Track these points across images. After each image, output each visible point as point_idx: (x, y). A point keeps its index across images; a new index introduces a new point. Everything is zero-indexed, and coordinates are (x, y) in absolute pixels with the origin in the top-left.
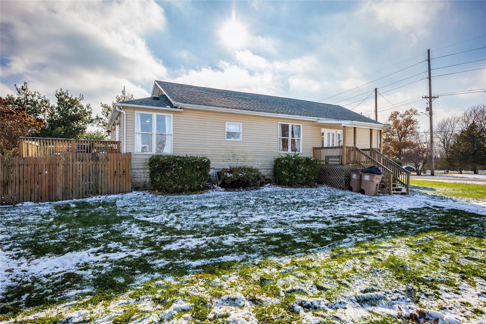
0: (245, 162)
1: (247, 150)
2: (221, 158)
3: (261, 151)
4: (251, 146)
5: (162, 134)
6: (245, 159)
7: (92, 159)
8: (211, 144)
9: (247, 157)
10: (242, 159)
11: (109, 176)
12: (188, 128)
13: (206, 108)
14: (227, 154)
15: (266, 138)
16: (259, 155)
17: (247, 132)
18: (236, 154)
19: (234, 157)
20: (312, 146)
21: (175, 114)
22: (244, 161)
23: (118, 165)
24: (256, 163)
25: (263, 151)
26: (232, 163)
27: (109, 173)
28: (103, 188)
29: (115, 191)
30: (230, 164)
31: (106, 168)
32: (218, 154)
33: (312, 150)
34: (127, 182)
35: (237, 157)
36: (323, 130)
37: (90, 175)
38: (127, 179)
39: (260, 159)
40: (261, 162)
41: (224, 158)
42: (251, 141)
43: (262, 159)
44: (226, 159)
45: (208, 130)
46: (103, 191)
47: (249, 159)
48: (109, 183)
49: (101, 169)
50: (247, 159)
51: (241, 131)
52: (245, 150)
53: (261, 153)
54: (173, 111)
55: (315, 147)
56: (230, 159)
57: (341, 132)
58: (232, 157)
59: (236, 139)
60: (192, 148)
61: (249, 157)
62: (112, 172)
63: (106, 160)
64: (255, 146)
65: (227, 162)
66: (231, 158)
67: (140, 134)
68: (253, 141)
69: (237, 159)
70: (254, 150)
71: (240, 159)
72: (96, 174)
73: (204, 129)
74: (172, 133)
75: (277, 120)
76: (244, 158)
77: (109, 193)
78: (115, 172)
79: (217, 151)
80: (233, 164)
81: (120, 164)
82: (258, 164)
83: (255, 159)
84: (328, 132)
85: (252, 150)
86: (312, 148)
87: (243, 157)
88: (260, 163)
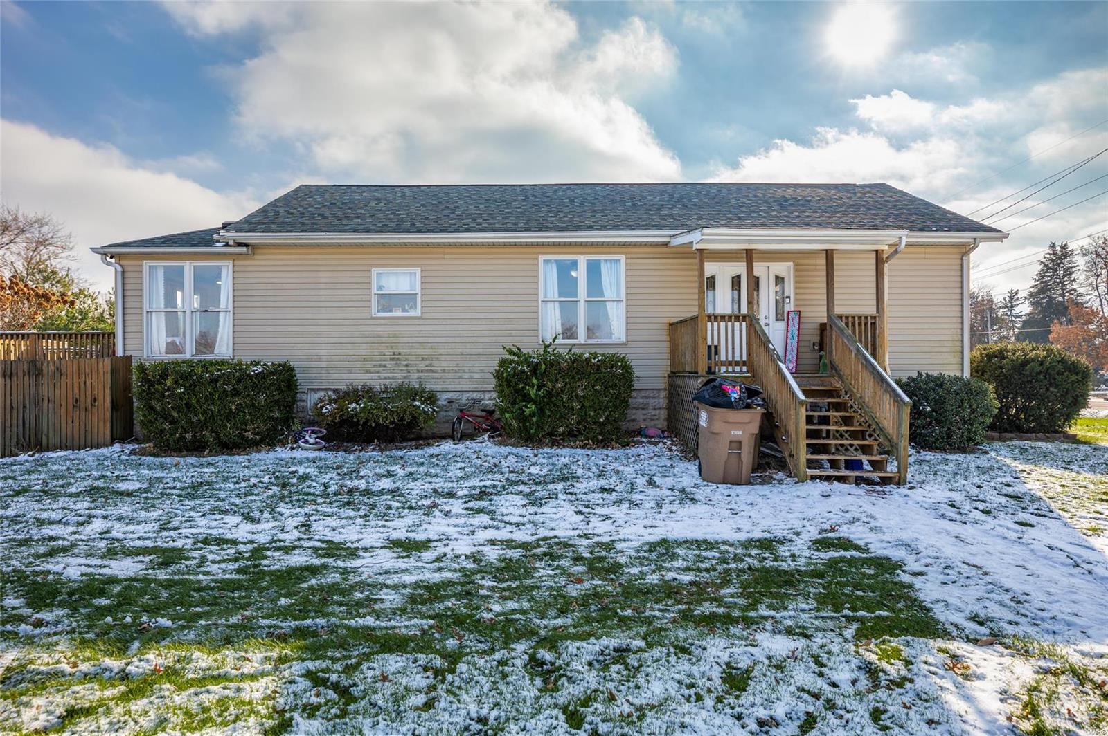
0: (432, 371)
1: (437, 340)
2: (359, 364)
3: (481, 340)
4: (448, 328)
5: (207, 311)
6: (430, 365)
7: (29, 372)
8: (331, 328)
9: (438, 359)
10: (422, 365)
11: (63, 409)
12: (270, 293)
13: (297, 239)
14: (376, 353)
15: (496, 304)
16: (474, 351)
17: (438, 292)
18: (402, 351)
19: (398, 359)
20: (667, 321)
21: (238, 260)
22: (427, 371)
23: (82, 385)
24: (467, 375)
25: (487, 340)
26: (390, 375)
27: (64, 403)
28: (51, 435)
29: (76, 443)
30: (385, 378)
31: (57, 392)
32: (351, 352)
33: (666, 332)
34: (101, 424)
35: (406, 360)
36: (710, 268)
37: (24, 407)
38: (101, 416)
39: (477, 363)
40: (482, 371)
41: (369, 364)
42: (446, 316)
43: (484, 364)
44: (374, 366)
45: (322, 292)
46: (52, 442)
47: (444, 364)
48: (62, 425)
49: (46, 394)
50: (435, 363)
51: (418, 290)
52: (430, 340)
53: (481, 346)
54: (231, 254)
55: (673, 321)
56: (385, 366)
57: (789, 267)
58: (393, 359)
59: (407, 311)
60: (281, 340)
61: (443, 358)
62: (70, 401)
63: (58, 375)
64: (460, 328)
65: (378, 372)
66: (388, 363)
67: (163, 314)
68: (453, 316)
69: (407, 365)
70: (457, 340)
71: (416, 366)
72: (38, 404)
73: (313, 292)
74: (230, 307)
75: (534, 250)
76: (427, 363)
77: (64, 446)
78: (77, 401)
79: (349, 346)
80: (393, 378)
81: (85, 383)
82: (471, 378)
83: (461, 363)
84: (735, 273)
85: (451, 340)
86: (667, 327)
87: (423, 359)
88: (476, 376)
